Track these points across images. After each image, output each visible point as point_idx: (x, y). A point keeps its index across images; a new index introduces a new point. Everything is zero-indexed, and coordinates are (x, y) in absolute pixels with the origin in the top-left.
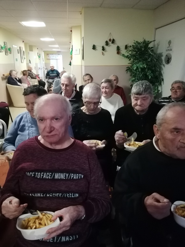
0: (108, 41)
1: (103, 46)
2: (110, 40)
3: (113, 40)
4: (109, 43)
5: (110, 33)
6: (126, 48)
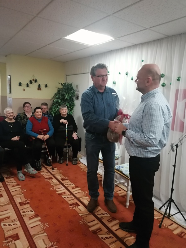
0: (32, 81)
1: (27, 84)
2: (33, 80)
3: (36, 80)
4: (33, 82)
5: (33, 75)
6: (46, 86)
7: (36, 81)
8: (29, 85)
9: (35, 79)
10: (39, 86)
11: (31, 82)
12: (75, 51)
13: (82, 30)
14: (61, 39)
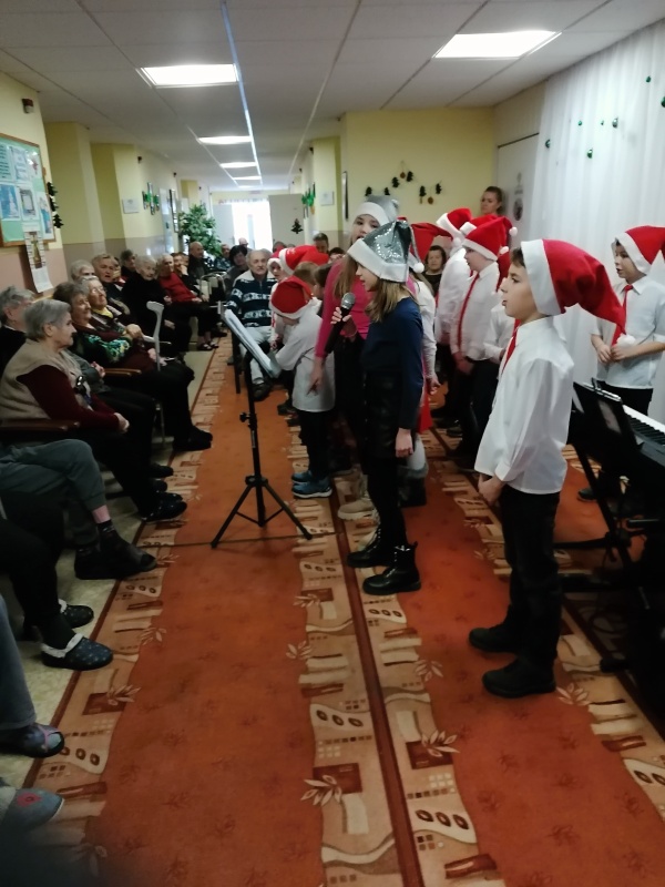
0: (399, 178)
1: (387, 188)
2: (402, 175)
3: (410, 174)
4: (402, 181)
5: (402, 162)
6: (438, 189)
7: (410, 177)
8: (392, 190)
9: (406, 173)
10: (422, 192)
11: (395, 183)
12: (491, 77)
13: (457, 36)
14: (429, 61)
